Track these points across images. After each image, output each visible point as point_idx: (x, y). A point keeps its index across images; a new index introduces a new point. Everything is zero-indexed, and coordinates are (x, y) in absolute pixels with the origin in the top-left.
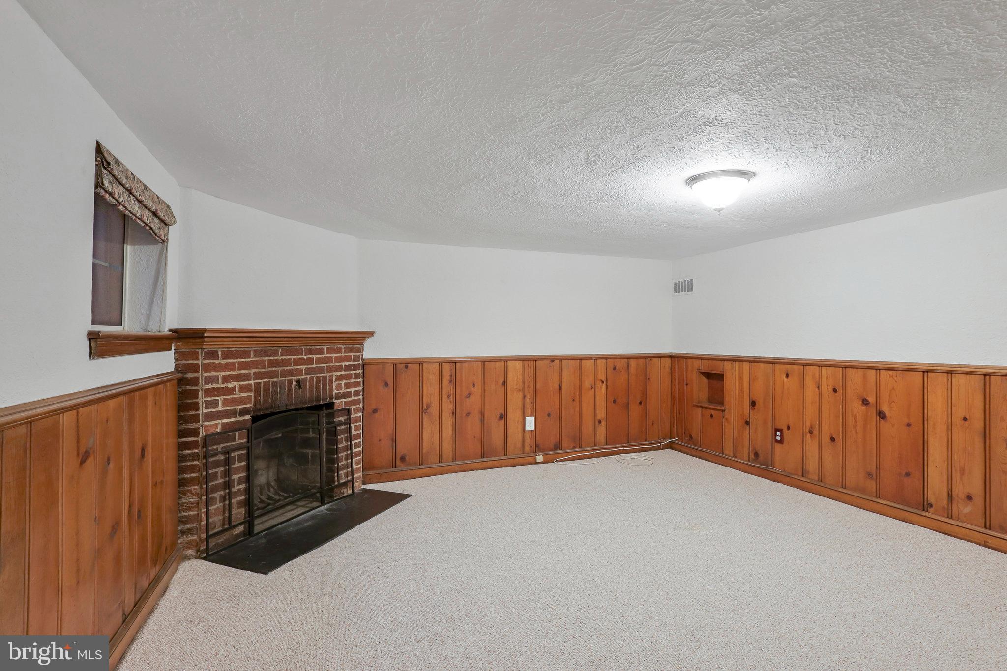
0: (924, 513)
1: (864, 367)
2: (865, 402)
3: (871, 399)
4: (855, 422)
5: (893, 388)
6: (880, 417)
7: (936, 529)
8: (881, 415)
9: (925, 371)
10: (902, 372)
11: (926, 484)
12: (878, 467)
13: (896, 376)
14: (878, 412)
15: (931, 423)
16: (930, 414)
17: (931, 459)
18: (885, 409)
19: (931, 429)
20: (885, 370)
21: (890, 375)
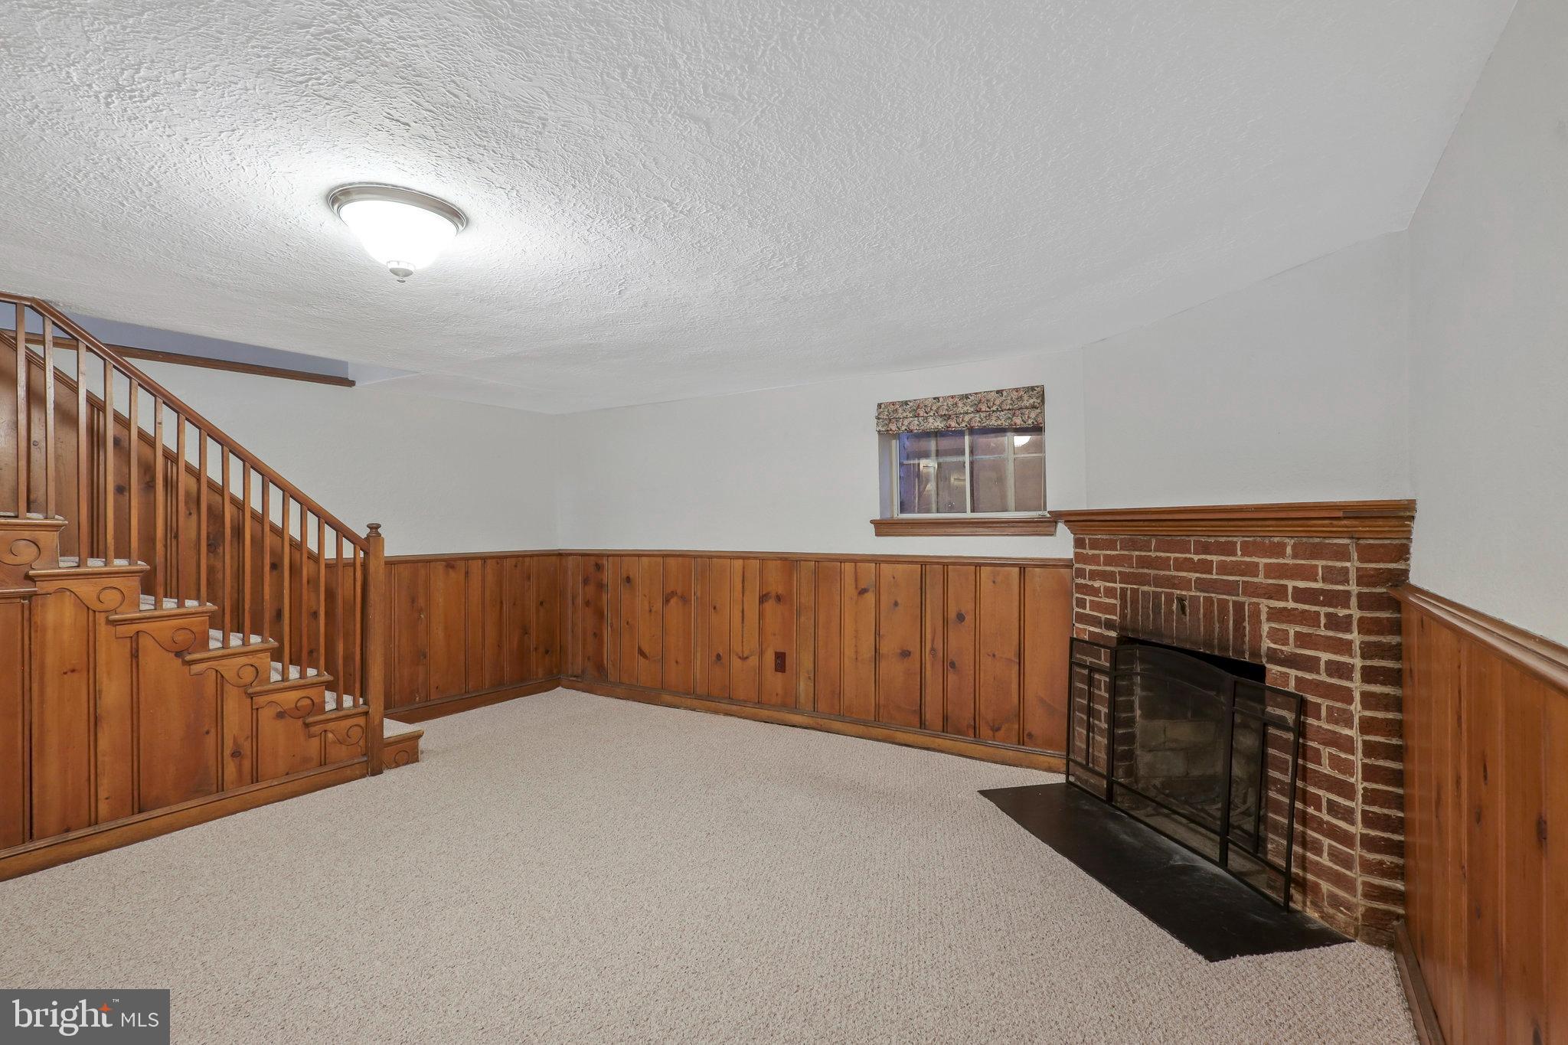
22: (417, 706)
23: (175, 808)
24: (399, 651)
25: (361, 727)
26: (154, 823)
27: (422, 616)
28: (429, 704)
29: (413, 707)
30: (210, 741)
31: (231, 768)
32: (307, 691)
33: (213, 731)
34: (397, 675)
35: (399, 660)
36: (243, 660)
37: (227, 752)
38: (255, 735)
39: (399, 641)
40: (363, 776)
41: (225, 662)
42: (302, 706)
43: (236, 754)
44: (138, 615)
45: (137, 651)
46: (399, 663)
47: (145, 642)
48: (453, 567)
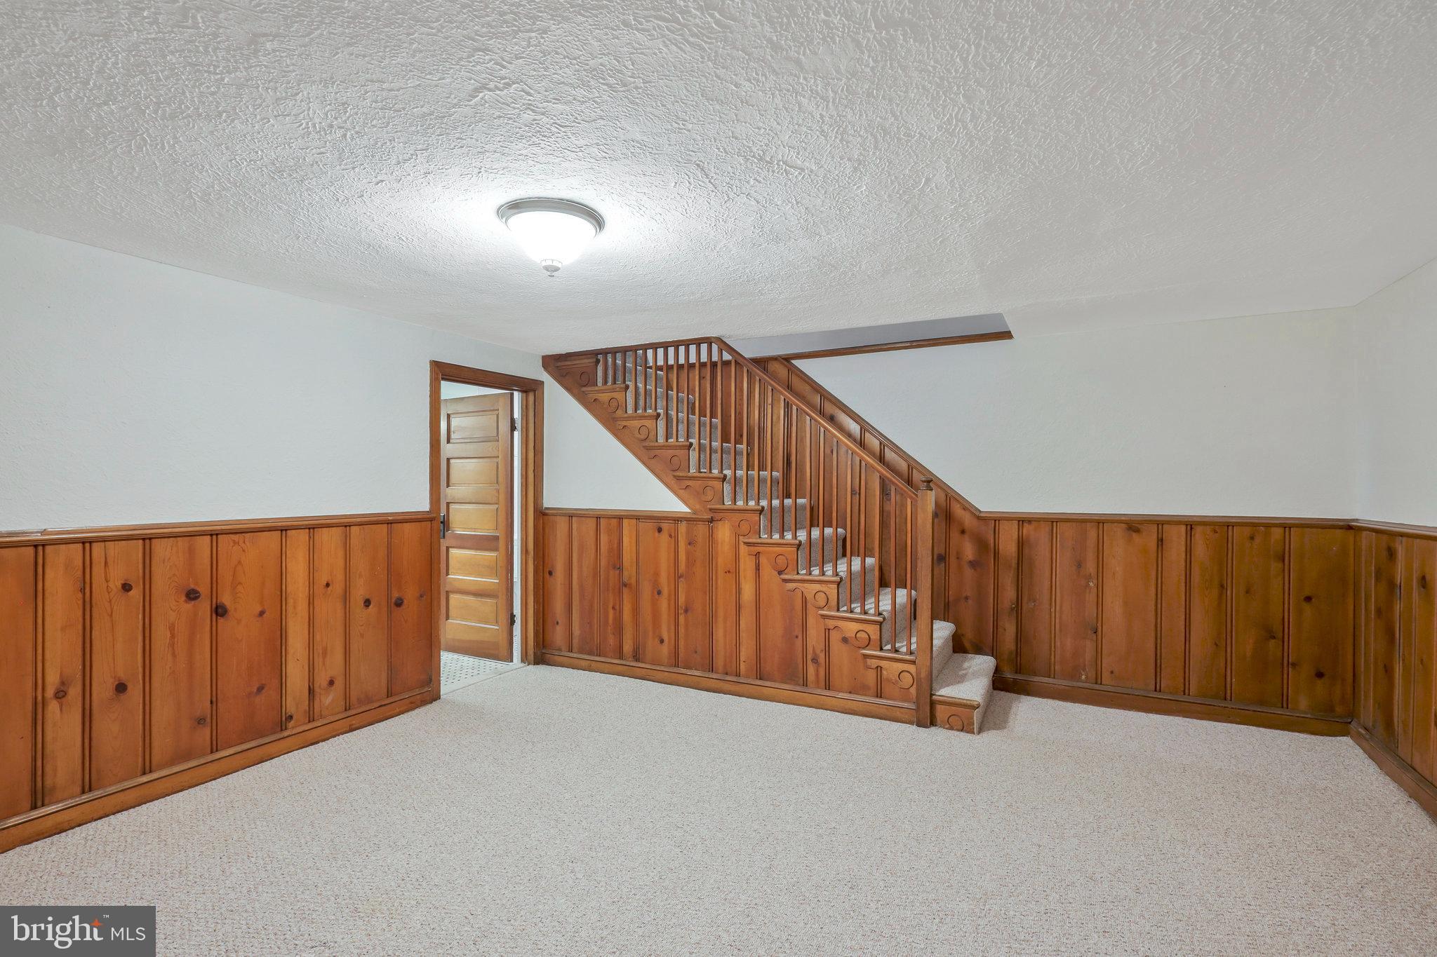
0: (286, 734)
1: (187, 535)
2: (192, 595)
3: (204, 589)
4: (173, 636)
5: (240, 562)
6: (217, 614)
7: (302, 745)
8: (219, 611)
9: (283, 529)
10: (252, 534)
11: (284, 691)
12: (214, 699)
13: (244, 542)
14: (214, 606)
15: (291, 601)
16: (289, 590)
17: (291, 651)
18: (226, 600)
19: (290, 609)
20: (226, 534)
21: (234, 541)
22: (1080, 684)
23: (777, 685)
24: (1060, 618)
25: (912, 675)
26: (765, 691)
27: (1091, 584)
28: (1097, 687)
29: (1075, 684)
30: (799, 642)
31: (811, 669)
32: (865, 625)
33: (800, 637)
34: (1058, 644)
35: (1060, 627)
36: (817, 587)
37: (809, 657)
38: (827, 650)
39: (1061, 607)
40: (911, 723)
41: (806, 585)
42: (861, 637)
43: (815, 660)
44: (759, 541)
45: (759, 566)
46: (1061, 631)
47: (763, 560)
48: (1137, 531)
